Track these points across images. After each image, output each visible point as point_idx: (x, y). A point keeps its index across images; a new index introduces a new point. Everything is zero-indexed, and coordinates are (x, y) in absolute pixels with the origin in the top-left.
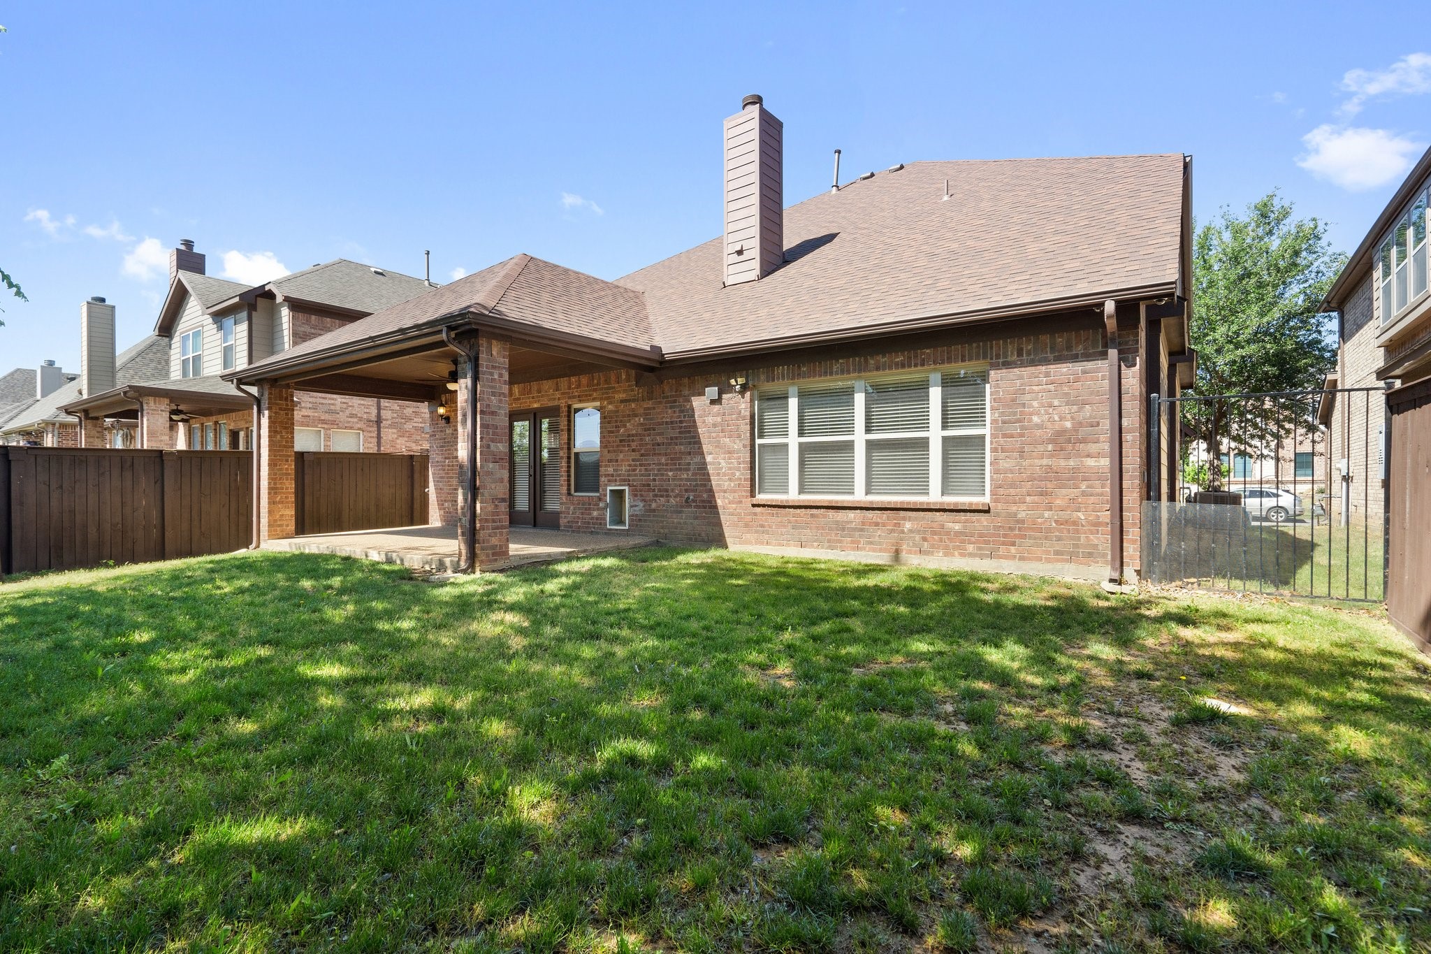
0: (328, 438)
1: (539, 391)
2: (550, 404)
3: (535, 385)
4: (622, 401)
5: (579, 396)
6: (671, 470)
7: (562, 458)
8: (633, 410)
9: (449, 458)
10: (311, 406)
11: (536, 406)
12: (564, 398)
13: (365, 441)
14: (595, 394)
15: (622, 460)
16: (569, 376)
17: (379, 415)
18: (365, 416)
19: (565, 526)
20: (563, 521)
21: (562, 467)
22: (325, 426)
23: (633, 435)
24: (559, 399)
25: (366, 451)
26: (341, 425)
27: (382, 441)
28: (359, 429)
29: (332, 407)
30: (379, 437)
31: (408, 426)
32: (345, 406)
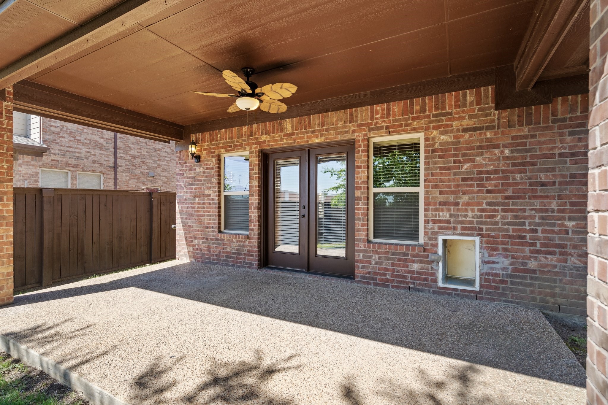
0: (74, 178)
1: (323, 124)
2: (340, 138)
3: (316, 119)
4: (465, 130)
5: (387, 127)
6: (570, 219)
7: (359, 199)
8: (489, 140)
9: (200, 196)
10: (59, 152)
11: (317, 140)
12: (361, 131)
13: (104, 181)
14: (415, 124)
15: (467, 204)
16: (372, 104)
17: (115, 163)
18: (105, 163)
19: (363, 277)
20: (359, 271)
21: (359, 209)
22: (72, 169)
23: (488, 172)
24: (354, 132)
25: (106, 189)
26: (85, 168)
27: (118, 181)
28: (100, 172)
29: (78, 155)
30: (116, 179)
31: (138, 171)
32: (88, 154)
